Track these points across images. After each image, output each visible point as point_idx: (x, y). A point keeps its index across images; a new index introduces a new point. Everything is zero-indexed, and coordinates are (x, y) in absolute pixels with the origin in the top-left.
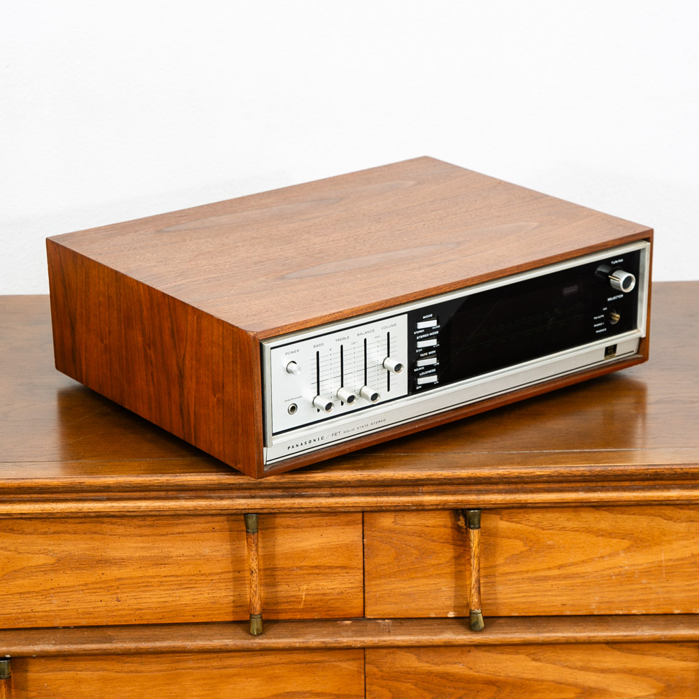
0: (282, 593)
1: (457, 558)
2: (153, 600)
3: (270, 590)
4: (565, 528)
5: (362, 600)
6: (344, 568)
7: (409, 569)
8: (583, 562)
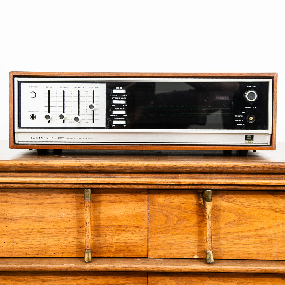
0: (103, 241)
1: (199, 223)
2: (32, 243)
3: (97, 239)
4: (258, 207)
5: (147, 247)
6: (138, 227)
7: (173, 229)
8: (268, 227)
